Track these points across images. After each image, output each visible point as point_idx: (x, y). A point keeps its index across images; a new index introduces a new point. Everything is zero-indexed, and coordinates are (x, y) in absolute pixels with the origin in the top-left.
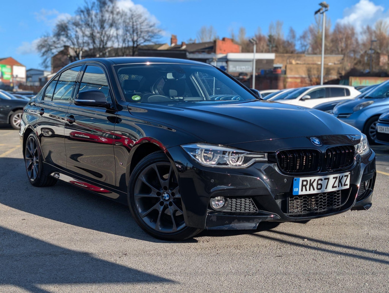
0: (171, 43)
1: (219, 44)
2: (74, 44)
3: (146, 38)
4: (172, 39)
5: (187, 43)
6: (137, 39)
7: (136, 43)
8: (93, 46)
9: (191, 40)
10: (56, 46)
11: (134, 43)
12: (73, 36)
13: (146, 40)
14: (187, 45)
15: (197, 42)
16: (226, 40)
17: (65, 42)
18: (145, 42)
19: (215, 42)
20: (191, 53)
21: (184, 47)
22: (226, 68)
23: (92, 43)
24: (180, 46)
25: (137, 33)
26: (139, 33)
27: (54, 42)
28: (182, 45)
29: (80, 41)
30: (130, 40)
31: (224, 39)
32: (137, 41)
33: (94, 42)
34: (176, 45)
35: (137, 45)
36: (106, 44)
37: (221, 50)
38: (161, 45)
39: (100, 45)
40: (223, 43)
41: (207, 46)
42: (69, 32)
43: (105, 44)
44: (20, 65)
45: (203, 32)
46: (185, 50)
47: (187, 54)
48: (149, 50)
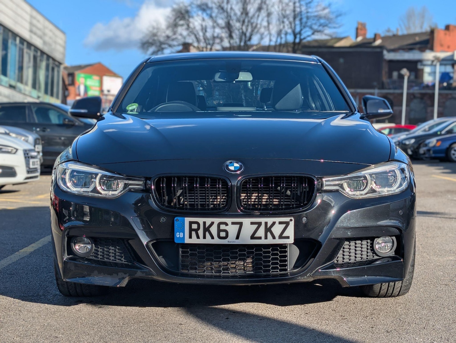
0: (357, 36)
1: (439, 36)
2: (198, 41)
3: (315, 27)
4: (357, 29)
5: (382, 35)
6: (301, 30)
7: (298, 36)
8: (229, 42)
9: (389, 31)
10: (171, 43)
11: (295, 37)
12: (198, 28)
13: (315, 32)
14: (384, 39)
15: (400, 33)
16: (451, 28)
17: (185, 38)
18: (313, 34)
19: (432, 32)
20: (390, 51)
21: (378, 42)
22: (451, 75)
23: (227, 38)
24: (372, 41)
25: (301, 20)
26: (304, 20)
27: (168, 37)
28: (375, 40)
29: (209, 34)
30: (290, 31)
31: (447, 28)
32: (300, 33)
33: (231, 36)
34: (365, 38)
35: (301, 40)
36: (250, 39)
37: (442, 45)
38: (341, 39)
39: (241, 41)
40: (445, 34)
41: (417, 39)
42: (191, 20)
43: (247, 39)
44: (113, 74)
45: (410, 16)
46: (381, 47)
47: (385, 52)
48: (320, 47)
